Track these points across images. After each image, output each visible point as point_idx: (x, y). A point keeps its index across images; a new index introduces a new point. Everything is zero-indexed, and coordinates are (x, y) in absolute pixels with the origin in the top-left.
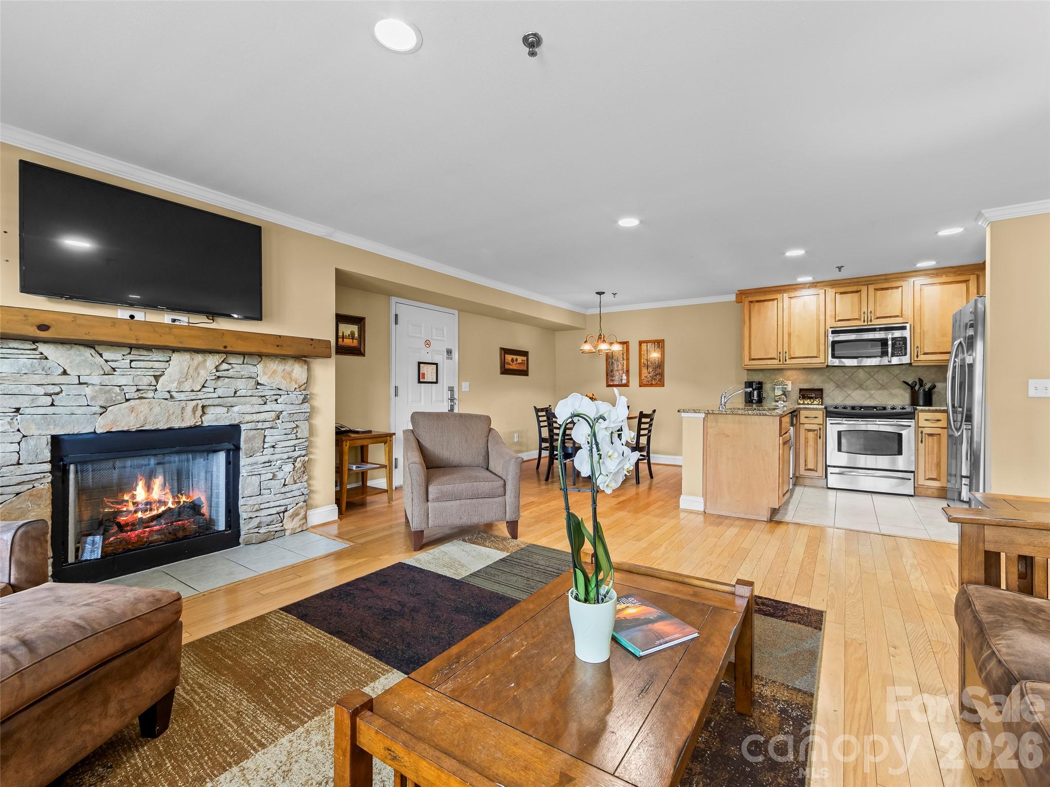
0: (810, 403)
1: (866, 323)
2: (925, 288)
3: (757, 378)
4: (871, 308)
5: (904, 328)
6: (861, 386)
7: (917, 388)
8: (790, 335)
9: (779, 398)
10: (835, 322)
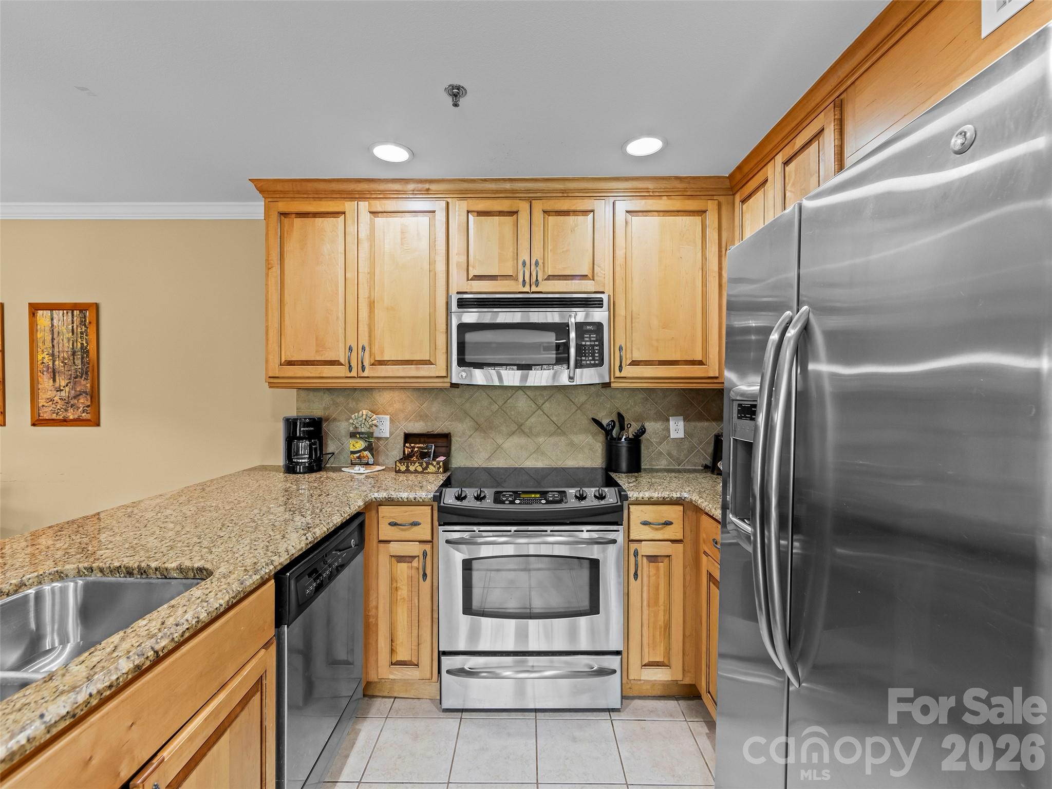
0: (419, 469)
1: (527, 289)
2: (636, 220)
3: (316, 409)
4: (537, 255)
5: (598, 303)
6: (520, 429)
7: (614, 433)
8: (371, 305)
9: (359, 457)
10: (468, 280)
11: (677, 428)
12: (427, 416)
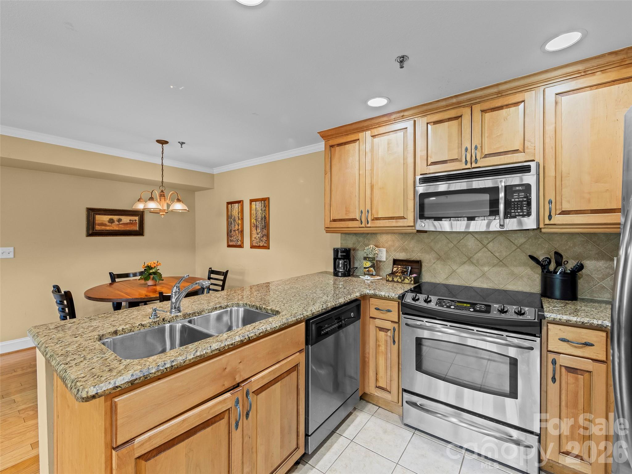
0: (400, 280)
1: (469, 166)
3: (349, 244)
4: (476, 142)
5: (527, 169)
6: (470, 260)
7: (552, 267)
8: (372, 187)
9: (368, 271)
10: (427, 166)
12: (407, 249)
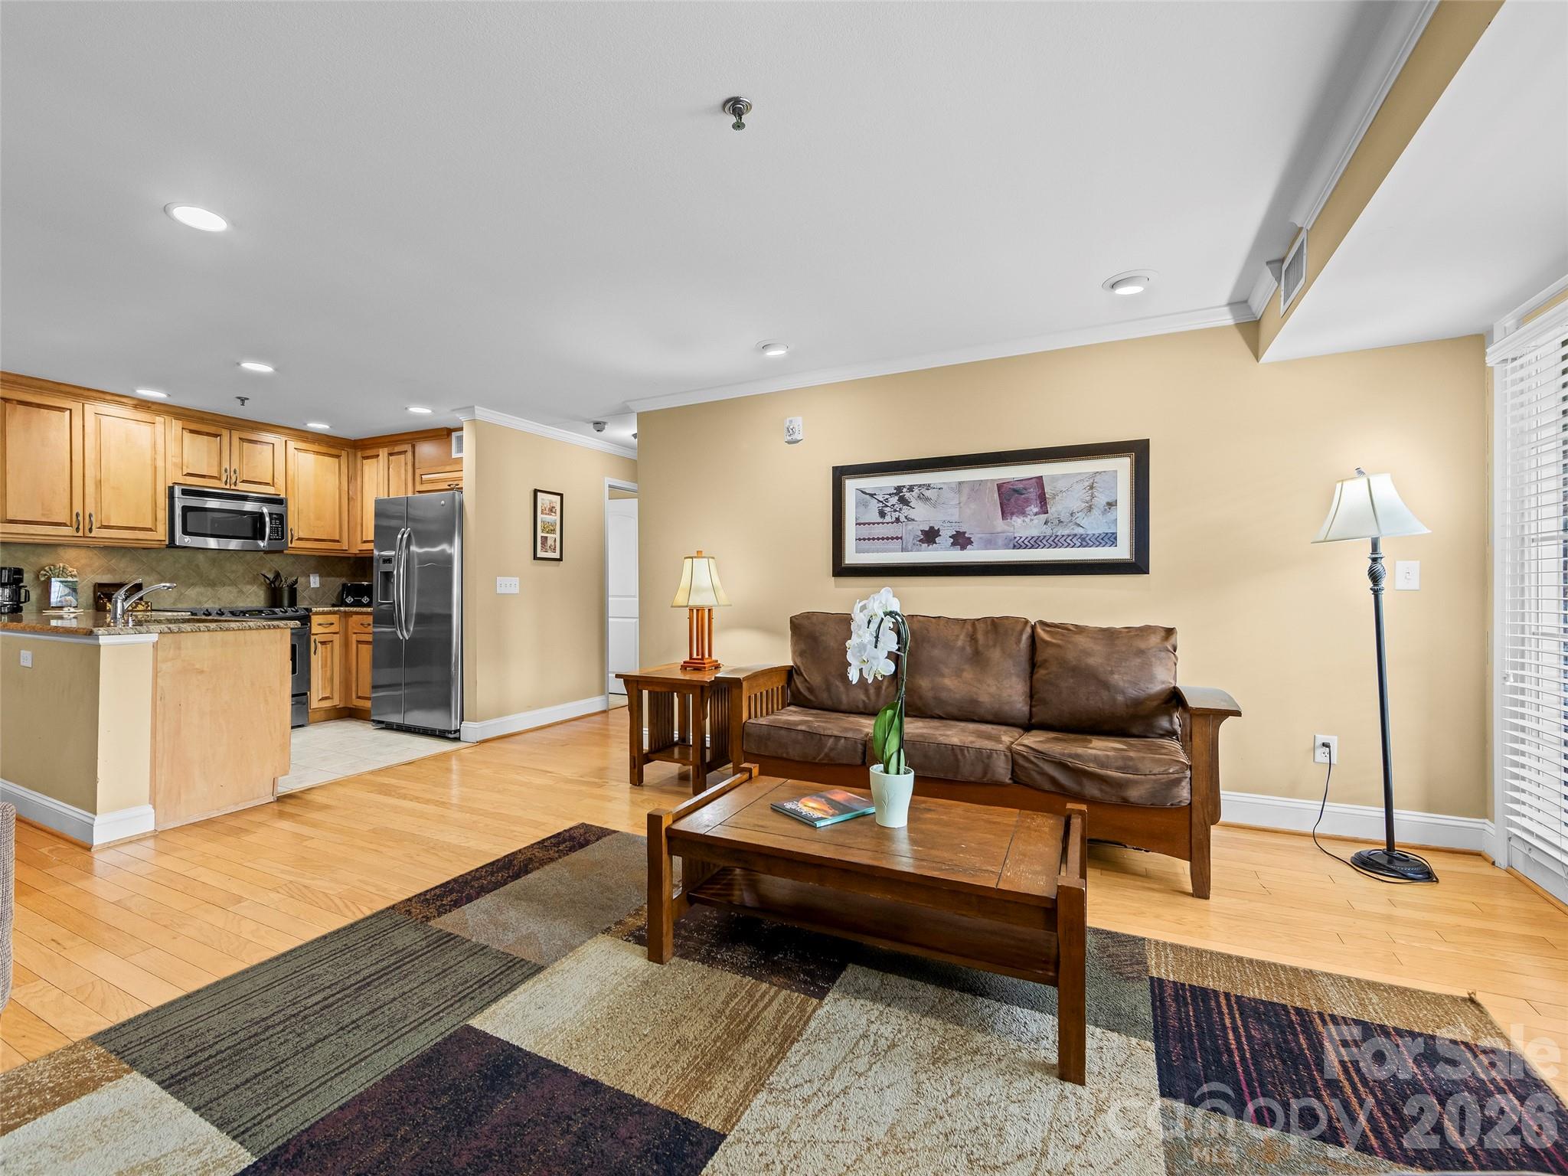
1: (228, 487)
2: (300, 454)
5: (281, 502)
7: (276, 583)
8: (99, 484)
11: (315, 581)
12: (115, 570)
